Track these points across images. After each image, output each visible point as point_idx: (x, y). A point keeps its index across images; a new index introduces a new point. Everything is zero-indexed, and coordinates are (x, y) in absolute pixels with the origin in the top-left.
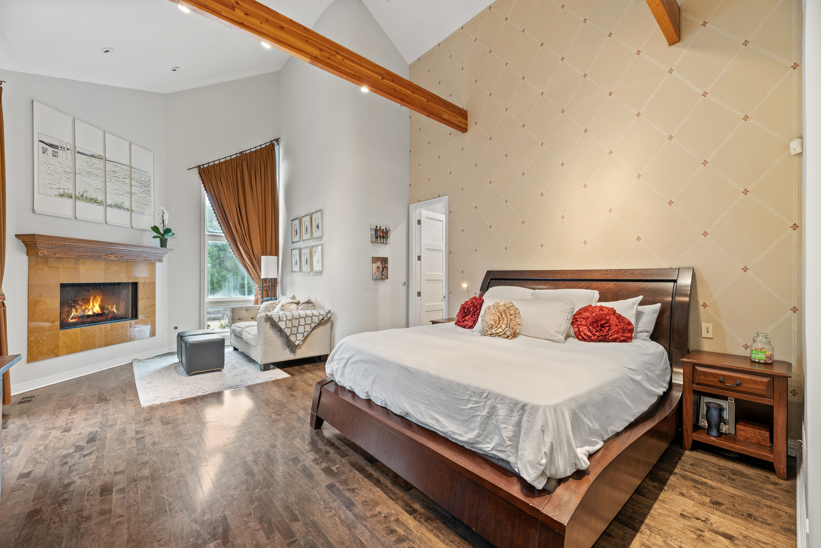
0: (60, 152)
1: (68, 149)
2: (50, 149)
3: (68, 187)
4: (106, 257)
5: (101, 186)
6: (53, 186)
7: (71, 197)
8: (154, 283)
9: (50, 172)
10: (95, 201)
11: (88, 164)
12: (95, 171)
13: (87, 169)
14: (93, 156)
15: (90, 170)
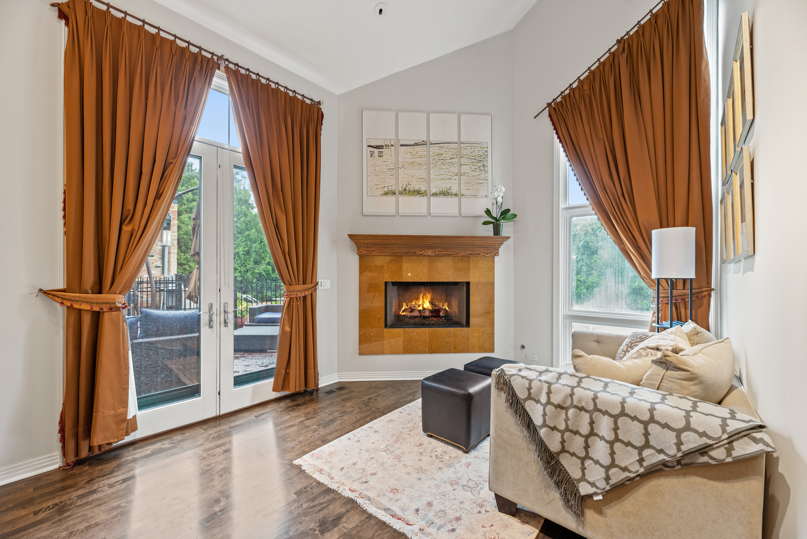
0: (385, 151)
1: (392, 146)
2: (376, 151)
3: (391, 184)
4: (422, 253)
5: (424, 175)
6: (379, 187)
7: (395, 193)
8: (493, 284)
9: (376, 173)
10: (418, 193)
11: (411, 154)
12: (418, 160)
13: (410, 160)
14: (416, 144)
15: (413, 160)
